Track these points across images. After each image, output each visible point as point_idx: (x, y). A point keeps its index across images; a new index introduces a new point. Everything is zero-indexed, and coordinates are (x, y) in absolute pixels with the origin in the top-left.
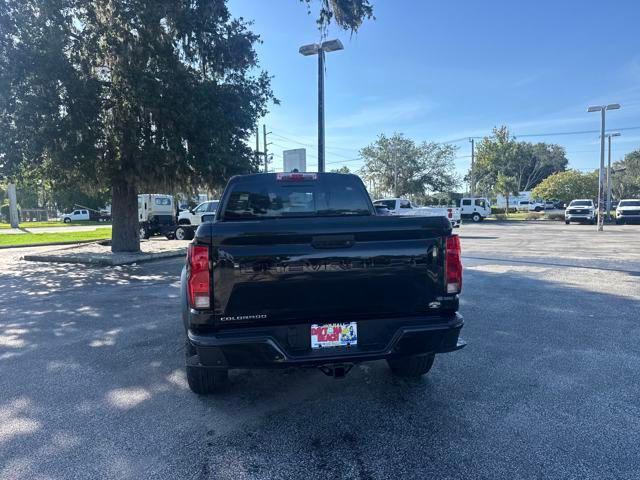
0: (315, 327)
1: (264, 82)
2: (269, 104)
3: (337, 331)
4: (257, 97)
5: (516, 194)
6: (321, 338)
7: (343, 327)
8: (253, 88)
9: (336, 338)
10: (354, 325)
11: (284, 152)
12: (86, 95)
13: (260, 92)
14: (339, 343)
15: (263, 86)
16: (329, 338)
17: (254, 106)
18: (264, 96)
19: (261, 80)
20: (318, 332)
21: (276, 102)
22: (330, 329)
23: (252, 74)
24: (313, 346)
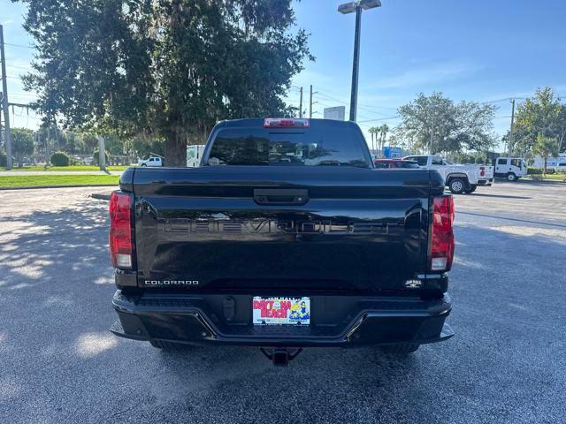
0: (257, 299)
1: (301, 41)
2: (305, 61)
3: (286, 306)
4: (295, 54)
5: (555, 155)
6: (265, 313)
7: (293, 302)
8: (290, 45)
9: (284, 315)
10: (306, 301)
11: (325, 109)
12: (138, 53)
13: (297, 49)
14: (286, 321)
15: (300, 44)
16: (275, 314)
17: (291, 64)
18: (301, 53)
19: (299, 38)
20: (262, 306)
21: (312, 58)
22: (277, 302)
23: (291, 32)
24: (255, 321)
